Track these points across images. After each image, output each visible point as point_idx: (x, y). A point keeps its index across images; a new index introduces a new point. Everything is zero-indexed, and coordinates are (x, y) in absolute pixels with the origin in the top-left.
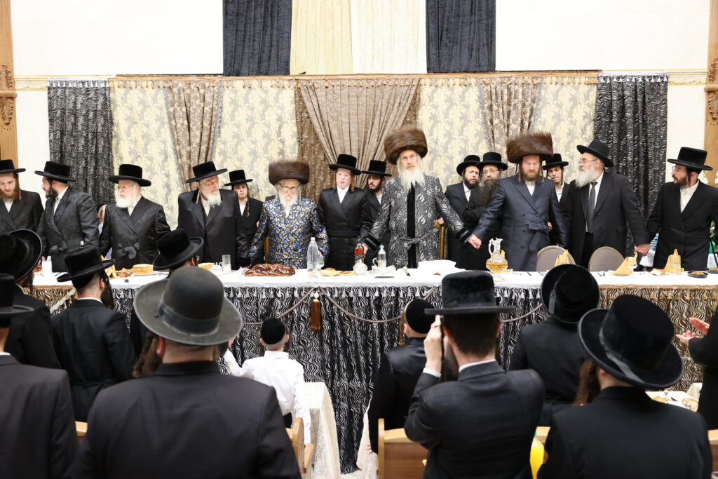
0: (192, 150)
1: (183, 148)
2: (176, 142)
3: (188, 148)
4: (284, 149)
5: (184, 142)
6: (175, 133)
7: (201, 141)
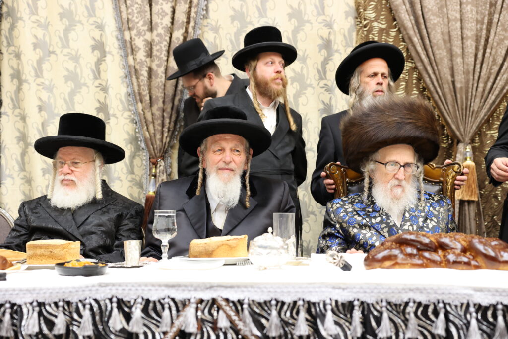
0: (157, 39)
1: (139, 34)
2: (124, 25)
3: (148, 36)
4: (332, 37)
5: (140, 24)
6: (123, 8)
7: (172, 23)
